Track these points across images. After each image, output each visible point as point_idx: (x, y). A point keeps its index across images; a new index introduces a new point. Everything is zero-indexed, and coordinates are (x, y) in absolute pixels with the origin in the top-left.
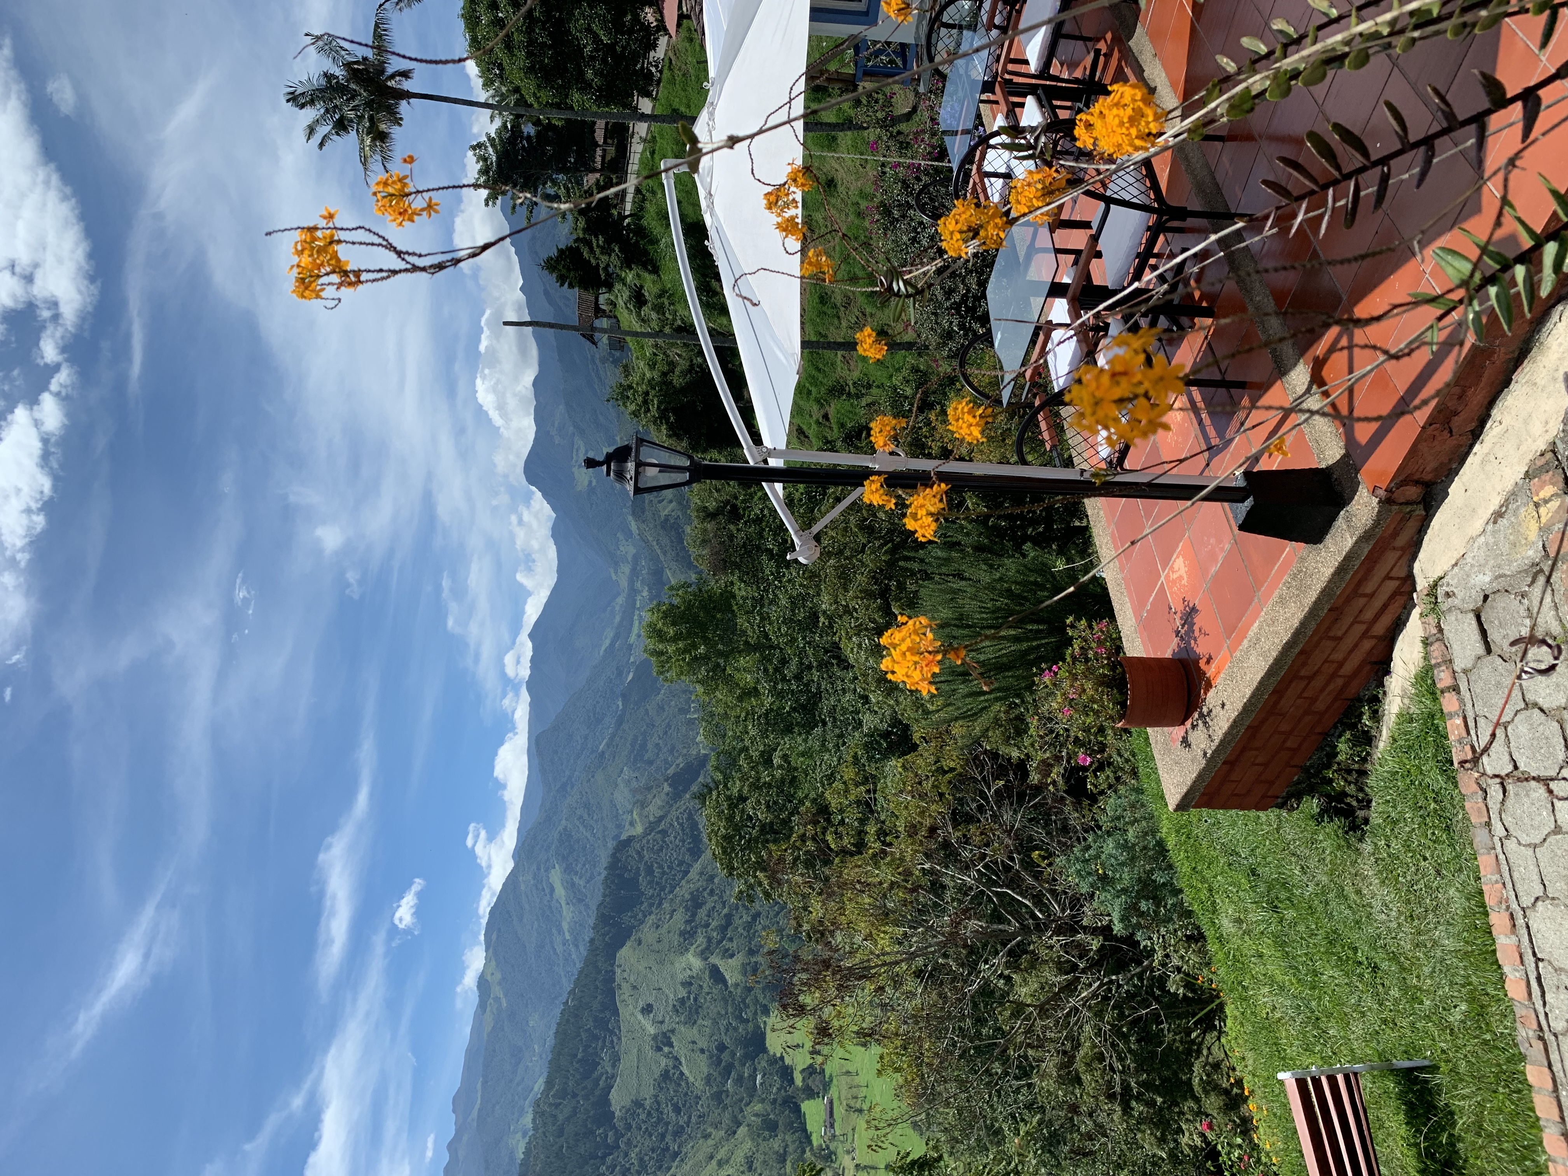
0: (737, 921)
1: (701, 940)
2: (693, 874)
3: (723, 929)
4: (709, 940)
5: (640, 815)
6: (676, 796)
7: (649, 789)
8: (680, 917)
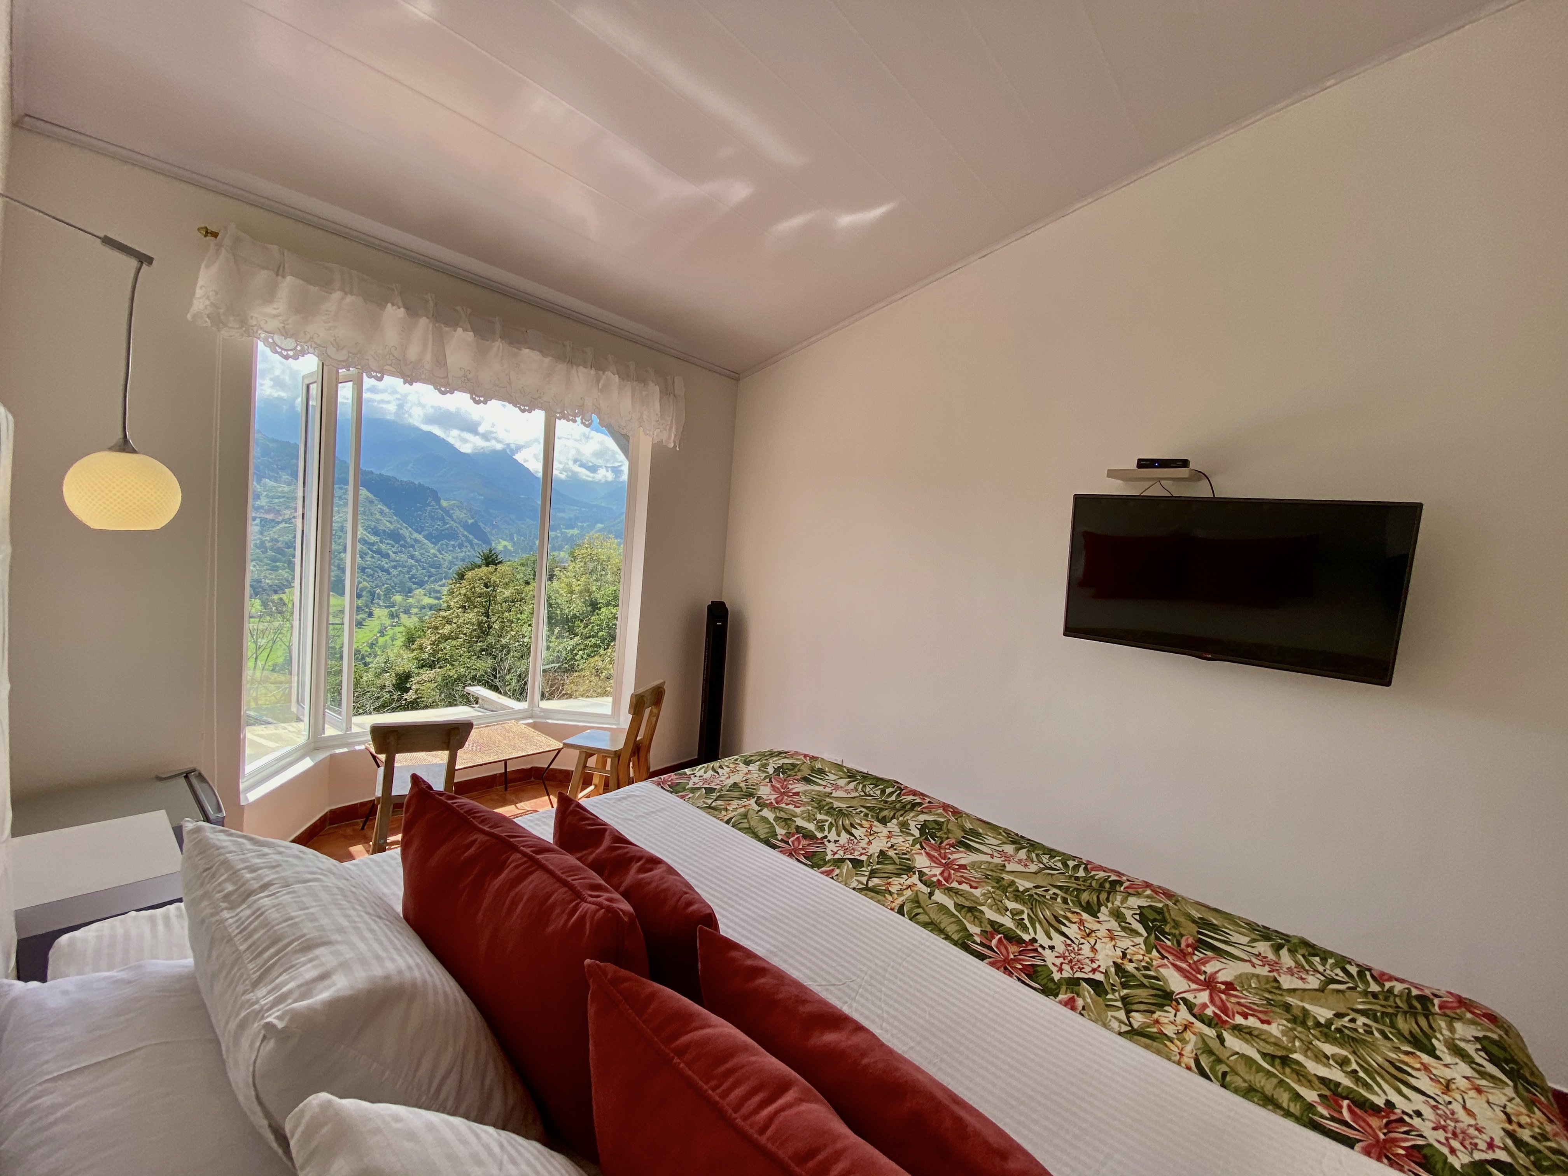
0: (385, 560)
1: (373, 539)
2: (416, 535)
3: (379, 552)
4: (373, 544)
5: (454, 505)
6: (466, 526)
7: (470, 510)
8: (387, 525)
